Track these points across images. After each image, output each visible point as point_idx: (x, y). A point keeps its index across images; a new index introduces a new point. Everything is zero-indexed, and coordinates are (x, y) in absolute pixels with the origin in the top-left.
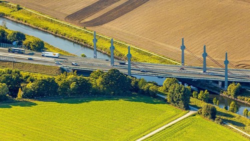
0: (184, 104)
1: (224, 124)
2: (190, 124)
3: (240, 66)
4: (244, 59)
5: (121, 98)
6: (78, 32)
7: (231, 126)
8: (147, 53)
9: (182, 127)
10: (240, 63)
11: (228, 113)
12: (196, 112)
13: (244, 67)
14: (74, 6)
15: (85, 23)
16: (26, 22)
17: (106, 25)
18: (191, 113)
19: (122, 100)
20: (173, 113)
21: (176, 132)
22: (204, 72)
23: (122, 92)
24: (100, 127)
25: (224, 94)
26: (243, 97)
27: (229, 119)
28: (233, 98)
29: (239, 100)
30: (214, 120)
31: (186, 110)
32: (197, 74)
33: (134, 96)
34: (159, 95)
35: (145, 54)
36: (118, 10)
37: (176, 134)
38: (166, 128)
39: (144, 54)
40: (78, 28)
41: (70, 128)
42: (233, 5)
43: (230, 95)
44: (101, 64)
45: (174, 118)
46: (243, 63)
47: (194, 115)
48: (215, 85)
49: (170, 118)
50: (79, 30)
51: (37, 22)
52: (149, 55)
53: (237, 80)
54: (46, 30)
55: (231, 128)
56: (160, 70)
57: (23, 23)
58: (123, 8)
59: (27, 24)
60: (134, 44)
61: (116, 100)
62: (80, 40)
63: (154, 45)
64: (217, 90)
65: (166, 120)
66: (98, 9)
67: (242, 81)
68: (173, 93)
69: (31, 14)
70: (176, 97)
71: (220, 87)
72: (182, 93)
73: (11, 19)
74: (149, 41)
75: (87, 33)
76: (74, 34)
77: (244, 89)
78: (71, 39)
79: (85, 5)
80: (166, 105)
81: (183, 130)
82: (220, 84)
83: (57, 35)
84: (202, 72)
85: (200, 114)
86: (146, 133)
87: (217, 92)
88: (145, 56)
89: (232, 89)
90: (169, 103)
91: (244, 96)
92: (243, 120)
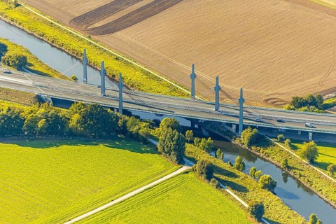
0: (177, 157)
1: (221, 187)
2: (177, 186)
3: (269, 102)
4: (276, 91)
5: (102, 142)
6: (80, 43)
7: (229, 191)
8: (156, 77)
9: (166, 189)
10: (270, 97)
11: (232, 171)
12: (190, 168)
13: (275, 102)
14: (87, 3)
15: (93, 29)
16: (20, 24)
17: (118, 34)
18: (185, 168)
19: (102, 146)
20: (162, 167)
21: (155, 196)
22: (217, 110)
23: (104, 134)
24: (60, 185)
25: (236, 142)
26: (258, 148)
27: (230, 179)
28: (247, 148)
29: (253, 151)
30: (210, 181)
31: (179, 164)
32: (206, 113)
33: (120, 140)
34: (151, 140)
35: (155, 78)
36: (141, 13)
37: (154, 200)
38: (145, 190)
39: (153, 78)
40: (81, 36)
41: (22, 184)
42: (289, 10)
43: (243, 144)
44: (90, 92)
45: (160, 176)
46: (275, 96)
47: (187, 172)
48: (228, 128)
49: (153, 176)
50: (81, 40)
51: (33, 25)
52: (159, 80)
53: (254, 123)
54: (41, 38)
55: (228, 194)
56: (161, 104)
57: (17, 25)
58: (148, 10)
59: (21, 27)
60: (144, 62)
61: (95, 145)
62: (80, 55)
63: (170, 65)
64: (229, 136)
65: (148, 178)
66: (116, 9)
67: (262, 125)
68: (164, 141)
69: (29, 13)
70: (167, 147)
71: (234, 131)
72: (174, 142)
73: (4, 19)
74: (165, 60)
75: (91, 43)
76: (75, 45)
77: (262, 137)
78: (69, 52)
79: (101, 4)
80: (156, 155)
81: (165, 195)
82: (234, 127)
83: (54, 44)
84: (213, 109)
85: (194, 170)
86: (117, 196)
87: (229, 138)
88: (153, 81)
89: (245, 136)
90: (160, 153)
91: (260, 146)
92: (249, 182)
